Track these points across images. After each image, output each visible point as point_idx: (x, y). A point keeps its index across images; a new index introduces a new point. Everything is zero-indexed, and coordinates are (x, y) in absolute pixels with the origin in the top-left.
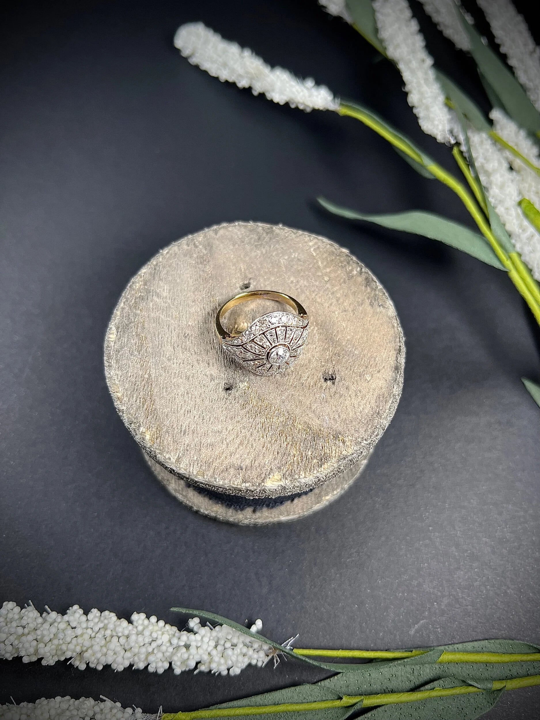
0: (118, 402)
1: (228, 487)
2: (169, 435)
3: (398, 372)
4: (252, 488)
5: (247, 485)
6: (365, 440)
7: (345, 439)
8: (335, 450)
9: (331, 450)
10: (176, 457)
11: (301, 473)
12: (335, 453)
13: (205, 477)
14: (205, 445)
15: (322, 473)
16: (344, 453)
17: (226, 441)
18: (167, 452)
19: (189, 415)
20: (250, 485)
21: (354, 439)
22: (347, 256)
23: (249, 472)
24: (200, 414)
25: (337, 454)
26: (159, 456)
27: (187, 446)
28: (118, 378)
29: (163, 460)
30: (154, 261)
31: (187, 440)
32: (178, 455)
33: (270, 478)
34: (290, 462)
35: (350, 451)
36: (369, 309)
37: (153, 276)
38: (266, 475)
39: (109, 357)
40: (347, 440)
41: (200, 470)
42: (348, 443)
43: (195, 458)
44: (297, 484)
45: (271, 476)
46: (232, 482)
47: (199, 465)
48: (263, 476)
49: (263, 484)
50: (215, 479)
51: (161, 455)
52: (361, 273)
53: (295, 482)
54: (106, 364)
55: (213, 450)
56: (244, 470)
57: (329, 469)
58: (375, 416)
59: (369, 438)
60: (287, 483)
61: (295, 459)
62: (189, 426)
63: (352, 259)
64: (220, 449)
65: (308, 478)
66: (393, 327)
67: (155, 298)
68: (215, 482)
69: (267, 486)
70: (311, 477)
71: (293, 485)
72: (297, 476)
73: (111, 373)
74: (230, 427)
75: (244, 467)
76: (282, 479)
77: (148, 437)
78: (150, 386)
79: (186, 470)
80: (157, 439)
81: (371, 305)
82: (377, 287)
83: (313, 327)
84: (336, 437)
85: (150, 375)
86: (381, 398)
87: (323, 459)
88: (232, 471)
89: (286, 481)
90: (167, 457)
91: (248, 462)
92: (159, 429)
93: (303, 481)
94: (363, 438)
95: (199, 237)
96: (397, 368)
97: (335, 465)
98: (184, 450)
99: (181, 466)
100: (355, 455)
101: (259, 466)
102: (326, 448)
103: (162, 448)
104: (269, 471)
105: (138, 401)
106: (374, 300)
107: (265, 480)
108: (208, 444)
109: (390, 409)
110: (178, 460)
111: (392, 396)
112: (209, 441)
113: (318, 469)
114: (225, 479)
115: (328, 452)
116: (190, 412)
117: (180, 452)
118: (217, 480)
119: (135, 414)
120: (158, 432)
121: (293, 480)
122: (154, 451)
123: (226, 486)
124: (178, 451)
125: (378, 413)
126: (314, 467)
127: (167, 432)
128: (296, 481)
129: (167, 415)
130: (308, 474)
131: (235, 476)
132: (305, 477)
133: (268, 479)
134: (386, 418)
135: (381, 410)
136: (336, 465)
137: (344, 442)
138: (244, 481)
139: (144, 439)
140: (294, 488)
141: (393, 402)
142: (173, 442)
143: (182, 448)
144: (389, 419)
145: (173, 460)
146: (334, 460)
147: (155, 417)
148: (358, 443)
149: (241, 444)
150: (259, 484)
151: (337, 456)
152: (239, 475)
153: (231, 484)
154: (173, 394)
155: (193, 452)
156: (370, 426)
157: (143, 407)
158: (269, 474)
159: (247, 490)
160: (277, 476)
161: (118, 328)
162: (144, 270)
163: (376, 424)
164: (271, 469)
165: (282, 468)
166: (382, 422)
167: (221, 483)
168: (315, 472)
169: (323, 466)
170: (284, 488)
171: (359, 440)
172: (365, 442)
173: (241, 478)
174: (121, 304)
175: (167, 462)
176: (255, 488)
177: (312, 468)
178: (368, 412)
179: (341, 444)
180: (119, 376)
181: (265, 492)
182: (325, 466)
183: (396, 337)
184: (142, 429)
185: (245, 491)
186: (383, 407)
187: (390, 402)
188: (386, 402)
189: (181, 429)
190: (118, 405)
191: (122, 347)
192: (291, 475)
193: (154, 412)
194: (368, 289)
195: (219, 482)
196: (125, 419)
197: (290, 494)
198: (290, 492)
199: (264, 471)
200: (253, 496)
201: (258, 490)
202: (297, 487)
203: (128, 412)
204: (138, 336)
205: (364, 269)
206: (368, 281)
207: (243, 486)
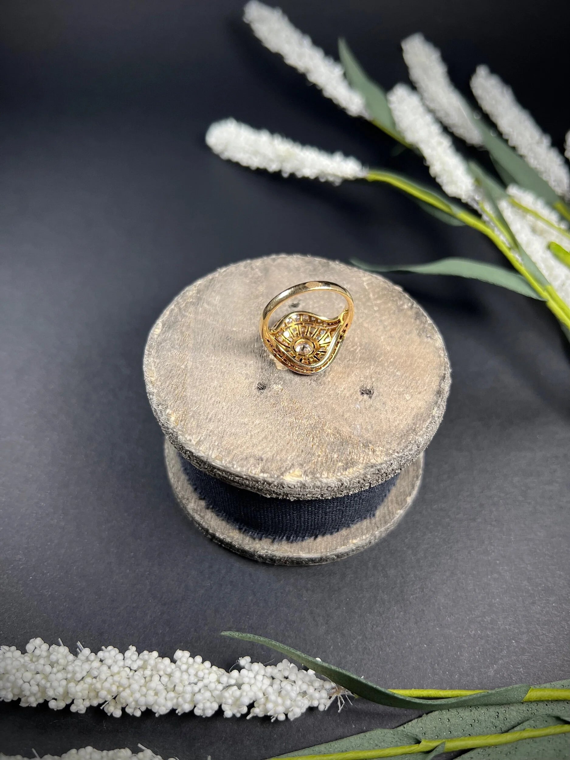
0: (151, 386)
1: (245, 475)
2: (194, 420)
3: (440, 396)
4: (270, 480)
5: (265, 475)
6: (397, 452)
7: (375, 448)
8: (364, 457)
9: (358, 456)
10: (197, 440)
11: (324, 473)
12: (363, 460)
13: (223, 462)
14: (229, 433)
15: (346, 476)
16: (373, 461)
17: (251, 433)
18: (189, 435)
19: (217, 405)
20: (268, 476)
21: (385, 450)
22: (400, 292)
23: (269, 464)
24: (229, 406)
25: (365, 461)
26: (180, 437)
27: (210, 432)
28: (155, 365)
29: (184, 442)
30: (210, 277)
31: (211, 426)
32: (199, 438)
33: (290, 472)
34: (313, 461)
35: (379, 461)
36: (417, 339)
37: (207, 287)
38: (286, 469)
39: (150, 347)
40: (377, 450)
41: (220, 455)
42: (378, 453)
43: (216, 444)
44: (318, 484)
45: (291, 471)
46: (250, 470)
47: (219, 450)
48: (283, 470)
49: (281, 477)
50: (233, 465)
51: (183, 436)
52: (412, 308)
53: (316, 481)
54: (146, 352)
55: (235, 439)
56: (264, 461)
57: (354, 474)
58: (410, 432)
59: (401, 451)
60: (307, 480)
61: (320, 459)
62: (216, 415)
63: (404, 296)
64: (244, 439)
65: (331, 479)
66: (440, 356)
67: (205, 305)
68: (232, 469)
69: (286, 479)
70: (334, 478)
71: (313, 484)
72: (318, 475)
73: (150, 361)
74: (257, 422)
75: (265, 459)
76: (303, 475)
77: (173, 419)
78: (184, 376)
79: (204, 453)
80: (181, 422)
81: (419, 335)
82: (426, 322)
83: (356, 347)
84: (366, 446)
85: (186, 366)
86: (419, 417)
87: (349, 464)
88: (252, 461)
89: (307, 477)
90: (188, 438)
91: (270, 455)
92: (185, 413)
93: (325, 481)
94: (394, 450)
95: (258, 263)
96: (439, 393)
97: (361, 471)
98: (206, 435)
99: (201, 449)
100: (384, 465)
101: (281, 460)
102: (353, 454)
103: (184, 430)
104: (290, 466)
105: (170, 386)
106: (422, 331)
107: (285, 474)
108: (231, 433)
109: (427, 428)
110: (199, 443)
111: (430, 416)
112: (233, 430)
113: (342, 472)
114: (242, 467)
115: (355, 458)
116: (220, 402)
117: (202, 436)
118: (235, 466)
119: (164, 398)
120: (184, 416)
121: (314, 478)
122: (176, 432)
123: (243, 473)
124: (200, 435)
125: (414, 430)
126: (338, 469)
127: (193, 416)
128: (317, 479)
129: (196, 402)
130: (330, 475)
131: (254, 465)
132: (327, 477)
133: (288, 473)
134: (422, 436)
135: (418, 427)
136: (362, 472)
137: (374, 451)
138: (263, 471)
139: (168, 420)
140: (314, 487)
141: (431, 423)
142: (197, 426)
143: (205, 433)
144: (425, 437)
145: (193, 442)
146: (360, 466)
147: (184, 402)
148: (387, 454)
149: (266, 437)
150: (278, 477)
151: (364, 462)
152: (258, 465)
153: (249, 473)
154: (206, 386)
155: (214, 438)
156: (404, 441)
157: (173, 392)
158: (290, 469)
159: (265, 481)
160: (297, 471)
161: (164, 325)
162: (200, 282)
163: (410, 439)
164: (293, 465)
165: (305, 465)
166: (417, 438)
167: (239, 469)
168: (339, 474)
169: (348, 470)
170: (303, 486)
171: (391, 451)
172: (396, 454)
173: (259, 468)
174: (172, 306)
175: (188, 444)
176: (273, 480)
177: (336, 470)
178: (404, 428)
179: (370, 453)
180: (156, 363)
181: (283, 487)
182: (351, 470)
183: (441, 365)
184: (168, 411)
185: (262, 482)
186: (420, 425)
187: (428, 421)
188: (424, 421)
189: (207, 416)
190: (150, 388)
191: (164, 340)
192: (313, 473)
193: (184, 398)
194: (418, 322)
195: (236, 468)
196: (154, 401)
197: (309, 497)
198: (310, 493)
199: (285, 465)
200: (270, 492)
201: (276, 483)
202: (318, 487)
203: (158, 395)
204: (182, 333)
205: (416, 305)
206: (418, 316)
207: (261, 476)
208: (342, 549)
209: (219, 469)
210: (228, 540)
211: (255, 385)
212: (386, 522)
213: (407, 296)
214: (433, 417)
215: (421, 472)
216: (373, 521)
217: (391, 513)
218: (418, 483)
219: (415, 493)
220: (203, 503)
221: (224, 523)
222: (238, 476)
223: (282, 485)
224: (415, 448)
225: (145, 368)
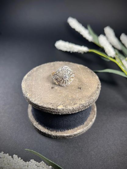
2: (34, 95)
4: (54, 108)
6: (88, 101)
9: (78, 102)
11: (69, 106)
14: (43, 98)
18: (33, 98)
19: (40, 92)
22: (87, 68)
28: (25, 84)
30: (40, 66)
31: (39, 97)
34: (66, 103)
36: (91, 77)
37: (39, 68)
41: (41, 103)
43: (40, 100)
44: (67, 109)
46: (49, 106)
51: (31, 99)
54: (23, 81)
55: (45, 99)
56: (53, 104)
58: (91, 96)
62: (40, 94)
64: (47, 99)
67: (38, 72)
69: (58, 108)
70: (71, 107)
73: (23, 83)
74: (51, 95)
76: (63, 107)
77: (28, 95)
78: (32, 86)
79: (37, 102)
80: (31, 96)
81: (92, 76)
84: (80, 100)
85: (33, 84)
86: (93, 93)
88: (49, 104)
91: (54, 102)
92: (32, 94)
93: (69, 108)
95: (52, 63)
96: (98, 88)
97: (78, 105)
100: (85, 104)
102: (76, 101)
105: (28, 88)
106: (93, 75)
113: (73, 106)
119: (27, 91)
122: (29, 98)
123: (47, 107)
124: (36, 98)
129: (35, 91)
133: (59, 106)
134: (94, 97)
137: (82, 101)
145: (34, 100)
147: (32, 91)
148: (85, 101)
149: (53, 99)
150: (56, 107)
152: (51, 105)
154: (38, 88)
156: (89, 98)
159: (53, 108)
160: (61, 106)
161: (28, 76)
162: (37, 67)
163: (91, 98)
164: (60, 104)
165: (63, 104)
170: (63, 109)
174: (30, 72)
175: (32, 101)
178: (89, 95)
181: (58, 110)
182: (76, 105)
183: (98, 82)
186: (93, 95)
188: (95, 94)
189: (38, 94)
190: (23, 89)
191: (27, 79)
192: (66, 106)
194: (92, 74)
195: (45, 106)
196: (24, 92)
197: (65, 113)
198: (65, 111)
199: (58, 104)
200: (54, 112)
201: (56, 109)
202: (67, 110)
203: (25, 90)
204: (32, 77)
205: (91, 70)
206: (91, 72)
207: (52, 107)
208: (75, 133)
209: (40, 107)
210: (44, 132)
211: (51, 87)
213: (89, 69)
214: (97, 93)
215: (96, 113)
216: (84, 125)
217: (88, 124)
218: (95, 116)
219: (95, 118)
220: (38, 123)
222: (45, 108)
224: (92, 100)
225: (22, 85)
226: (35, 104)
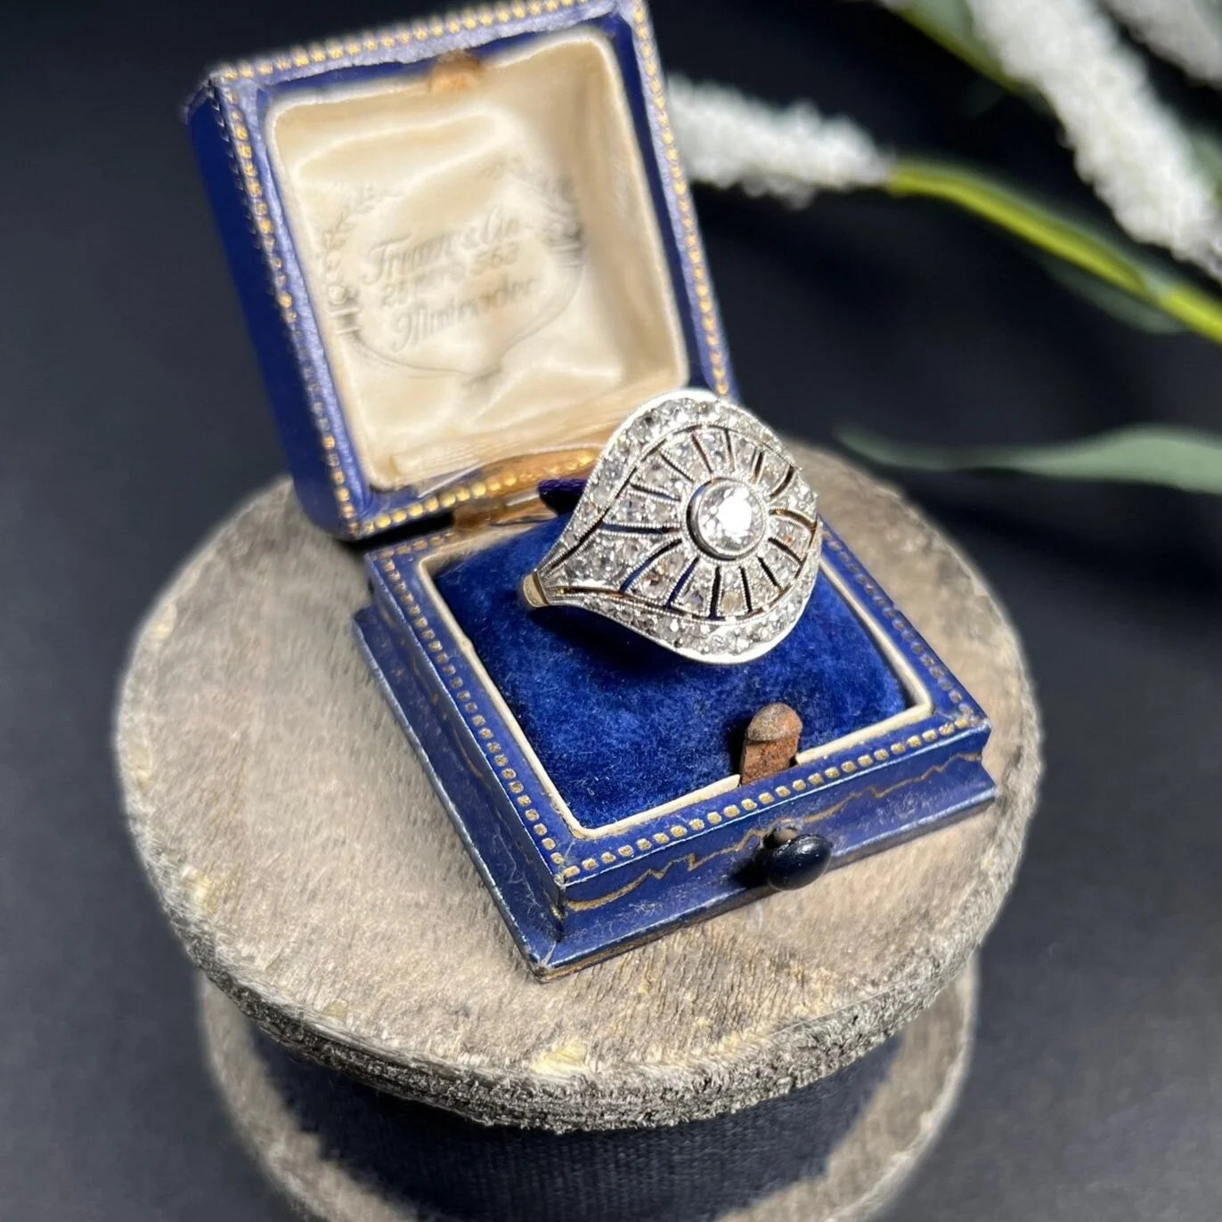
0: (138, 796)
1: (415, 1060)
2: (263, 895)
3: (1004, 813)
4: (489, 1073)
5: (476, 1060)
6: (874, 984)
7: (806, 972)
8: (773, 1001)
9: (756, 996)
10: (272, 956)
11: (653, 1048)
12: (771, 1009)
13: (350, 1021)
14: (368, 934)
15: (719, 1057)
16: (799, 1010)
17: (435, 932)
18: (249, 941)
19: (336, 851)
20: (482, 1062)
21: (835, 976)
22: (894, 506)
23: (488, 1025)
24: (372, 852)
25: (776, 1010)
26: (221, 949)
27: (313, 931)
28: (151, 733)
29: (232, 962)
31: (315, 915)
32: (278, 951)
33: (549, 1050)
34: (623, 1013)
35: (819, 1009)
38: (538, 1038)
39: (140, 677)
40: (814, 976)
41: (339, 1000)
42: (816, 986)
43: (330, 967)
44: (635, 1081)
45: (554, 1046)
46: (428, 1045)
47: (338, 986)
48: (529, 1041)
49: (524, 1063)
50: (379, 1030)
51: (229, 944)
52: (927, 550)
53: (628, 1074)
54: (127, 693)
55: (388, 951)
56: (473, 1017)
57: (743, 1050)
58: (913, 922)
59: (886, 978)
60: (602, 1071)
61: (641, 1007)
62: (330, 880)
63: (907, 516)
64: (413, 951)
65: (673, 1067)
66: (1007, 694)
68: (376, 1042)
69: (538, 1071)
70: (683, 1064)
71: (618, 1083)
72: (634, 1056)
73: (136, 720)
75: (475, 1010)
76: (588, 1057)
77: (200, 893)
78: (239, 764)
79: (293, 995)
80: (225, 902)
82: (969, 591)
84: (780, 967)
85: (245, 735)
86: (941, 877)
87: (728, 1020)
88: (436, 1016)
89: (600, 1064)
90: (245, 953)
92: (238, 876)
93: (654, 1072)
94: (865, 977)
97: (763, 1041)
98: (300, 942)
99: (283, 983)
100: (834, 1022)
101: (523, 1013)
102: (742, 989)
103: (235, 927)
104: (550, 1030)
105: (196, 796)
107: (534, 1055)
108: (377, 935)
109: (965, 908)
110: (276, 966)
111: (974, 873)
112: (383, 925)
113: (706, 1044)
114: (408, 1036)
115: (748, 1000)
116: (344, 842)
117: (288, 944)
118: (385, 1035)
119: (177, 831)
120: (234, 883)
121: (623, 1064)
122: (211, 935)
123: (410, 1056)
124: (282, 941)
125: (926, 915)
126: (695, 1037)
127: (261, 886)
128: (630, 1069)
129: (273, 842)
130: (672, 1056)
131: (444, 1030)
132: (662, 1062)
133: (543, 1053)
134: (948, 933)
135: (937, 907)
136: (766, 1043)
137: (803, 981)
138: (468, 1048)
139: (186, 897)
140: (622, 1091)
141: (976, 893)
142: (274, 915)
143: (296, 934)
144: (957, 937)
145: (261, 964)
146: (762, 1027)
147: (234, 843)
148: (845, 990)
150: (513, 1063)
151: (774, 1016)
152: (456, 1029)
153: (425, 1053)
154: (303, 793)
155: (325, 950)
156: (893, 947)
157: (204, 814)
158: (551, 1038)
159: (474, 1077)
160: (573, 1046)
161: (182, 611)
163: (913, 944)
164: (559, 1026)
165: (595, 1027)
166: (932, 939)
167: (395, 1043)
168: (697, 1051)
169: (724, 1038)
170: (591, 1089)
171: (854, 981)
172: (869, 988)
173: (458, 1037)
174: (207, 554)
175: (243, 968)
176: (499, 1072)
177: (690, 1040)
178: (894, 909)
179: (793, 986)
180: (156, 729)
181: (531, 1095)
182: (733, 1039)
183: (1011, 723)
184: (187, 870)
185: (467, 1080)
186: (942, 900)
187: (968, 889)
188: (956, 887)
189: (306, 883)
190: (135, 803)
191: (181, 657)
192: (620, 1051)
193: (232, 832)
194: (944, 592)
195: (389, 1040)
196: (146, 838)
197: (610, 1121)
198: (612, 1109)
199: (535, 1027)
200: (494, 1111)
201: (506, 1083)
202: (635, 1092)
203: (158, 821)
204: (236, 633)
205: (940, 541)
206: (945, 571)
207: (464, 1062)
209: (337, 1044)
212: (858, 1190)
213: (913, 514)
214: (983, 876)
215: (964, 1038)
216: (821, 1187)
217: (873, 1164)
218: (956, 1072)
219: (945, 1101)
220: (311, 1143)
221: (375, 1201)
222: (393, 1064)
223: (525, 1085)
224: (926, 970)
225: (122, 743)
226: (273, 1011)
